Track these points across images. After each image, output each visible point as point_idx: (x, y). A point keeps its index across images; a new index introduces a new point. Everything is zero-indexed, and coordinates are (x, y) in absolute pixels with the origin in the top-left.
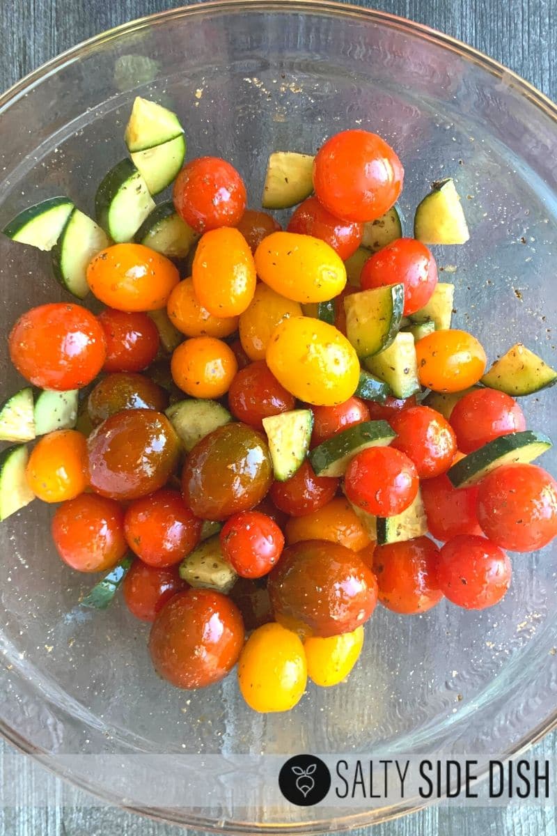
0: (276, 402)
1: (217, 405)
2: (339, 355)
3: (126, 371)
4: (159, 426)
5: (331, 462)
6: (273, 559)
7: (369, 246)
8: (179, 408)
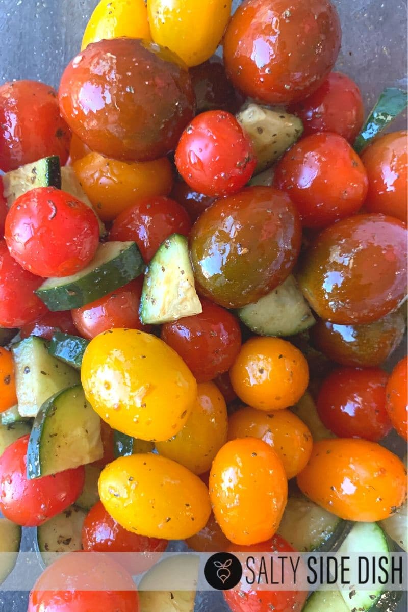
0: (185, 333)
1: (256, 330)
2: (104, 393)
3: (357, 368)
4: (331, 303)
5: (115, 259)
6: (190, 132)
7: (76, 511)
8: (299, 326)
